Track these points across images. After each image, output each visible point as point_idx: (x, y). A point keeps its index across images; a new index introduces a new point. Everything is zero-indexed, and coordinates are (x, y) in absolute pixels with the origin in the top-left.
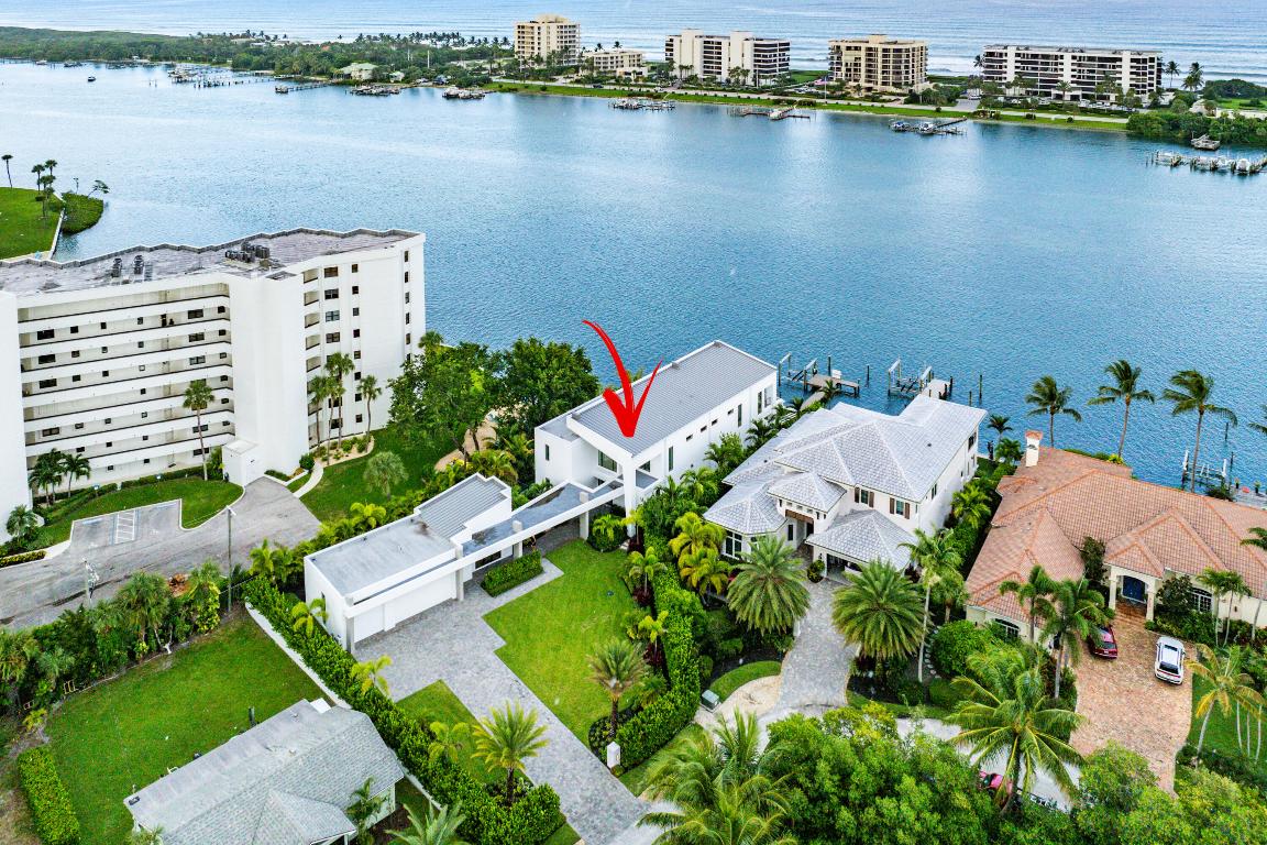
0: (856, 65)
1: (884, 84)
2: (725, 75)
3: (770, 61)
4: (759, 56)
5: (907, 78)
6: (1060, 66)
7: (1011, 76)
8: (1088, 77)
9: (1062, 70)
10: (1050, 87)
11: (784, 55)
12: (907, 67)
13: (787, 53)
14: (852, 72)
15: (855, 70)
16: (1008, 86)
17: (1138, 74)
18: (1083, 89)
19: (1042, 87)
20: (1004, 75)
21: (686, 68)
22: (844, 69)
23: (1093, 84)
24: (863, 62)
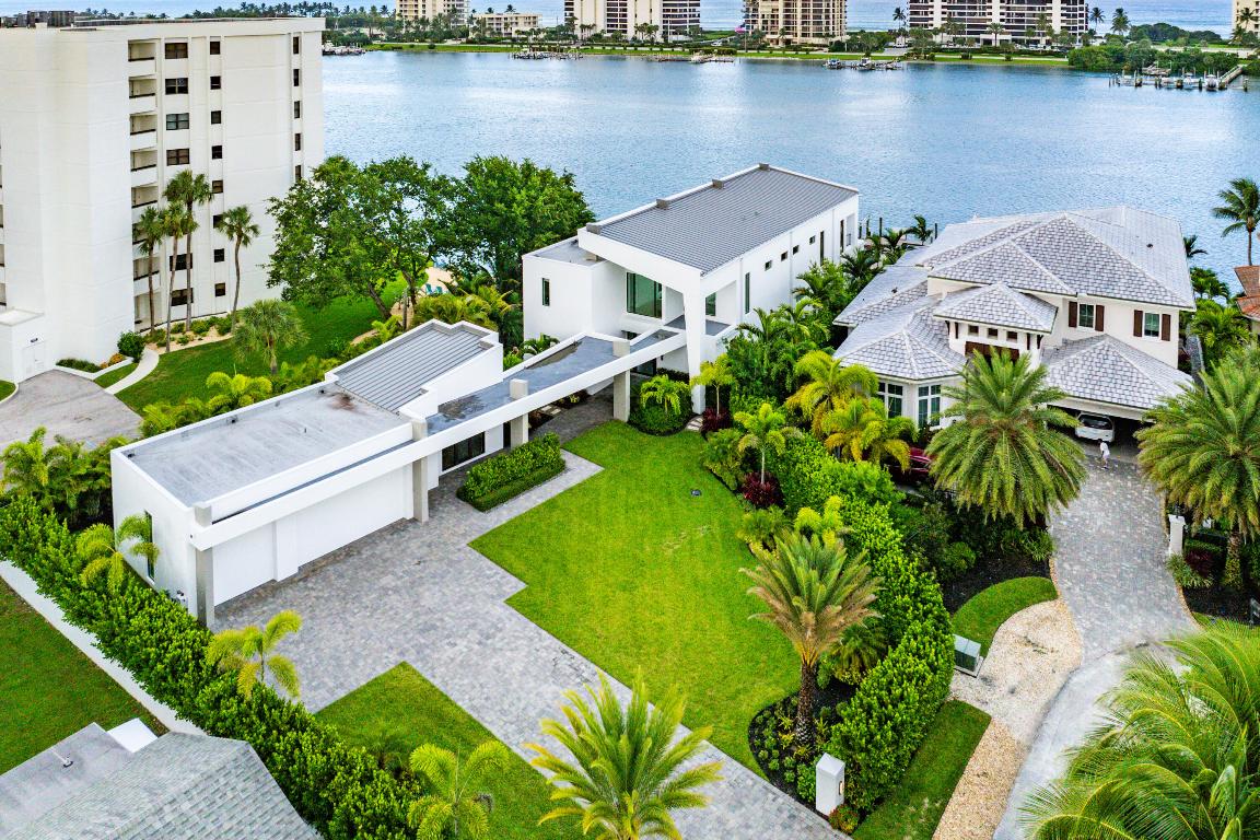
0: (773, 16)
1: (804, 35)
2: (631, 33)
3: (680, 16)
4: (668, 10)
5: (827, 29)
6: (988, 11)
7: (937, 22)
8: (1017, 21)
9: (991, 14)
10: (978, 33)
11: (694, 10)
12: (827, 17)
13: (697, 8)
14: (769, 24)
15: (773, 22)
16: (936, 32)
17: (1068, 16)
18: (1013, 34)
19: (969, 33)
20: (930, 22)
21: (589, 27)
22: (760, 20)
23: (1023, 28)
24: (781, 14)
